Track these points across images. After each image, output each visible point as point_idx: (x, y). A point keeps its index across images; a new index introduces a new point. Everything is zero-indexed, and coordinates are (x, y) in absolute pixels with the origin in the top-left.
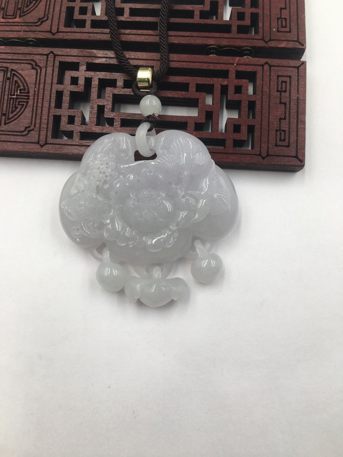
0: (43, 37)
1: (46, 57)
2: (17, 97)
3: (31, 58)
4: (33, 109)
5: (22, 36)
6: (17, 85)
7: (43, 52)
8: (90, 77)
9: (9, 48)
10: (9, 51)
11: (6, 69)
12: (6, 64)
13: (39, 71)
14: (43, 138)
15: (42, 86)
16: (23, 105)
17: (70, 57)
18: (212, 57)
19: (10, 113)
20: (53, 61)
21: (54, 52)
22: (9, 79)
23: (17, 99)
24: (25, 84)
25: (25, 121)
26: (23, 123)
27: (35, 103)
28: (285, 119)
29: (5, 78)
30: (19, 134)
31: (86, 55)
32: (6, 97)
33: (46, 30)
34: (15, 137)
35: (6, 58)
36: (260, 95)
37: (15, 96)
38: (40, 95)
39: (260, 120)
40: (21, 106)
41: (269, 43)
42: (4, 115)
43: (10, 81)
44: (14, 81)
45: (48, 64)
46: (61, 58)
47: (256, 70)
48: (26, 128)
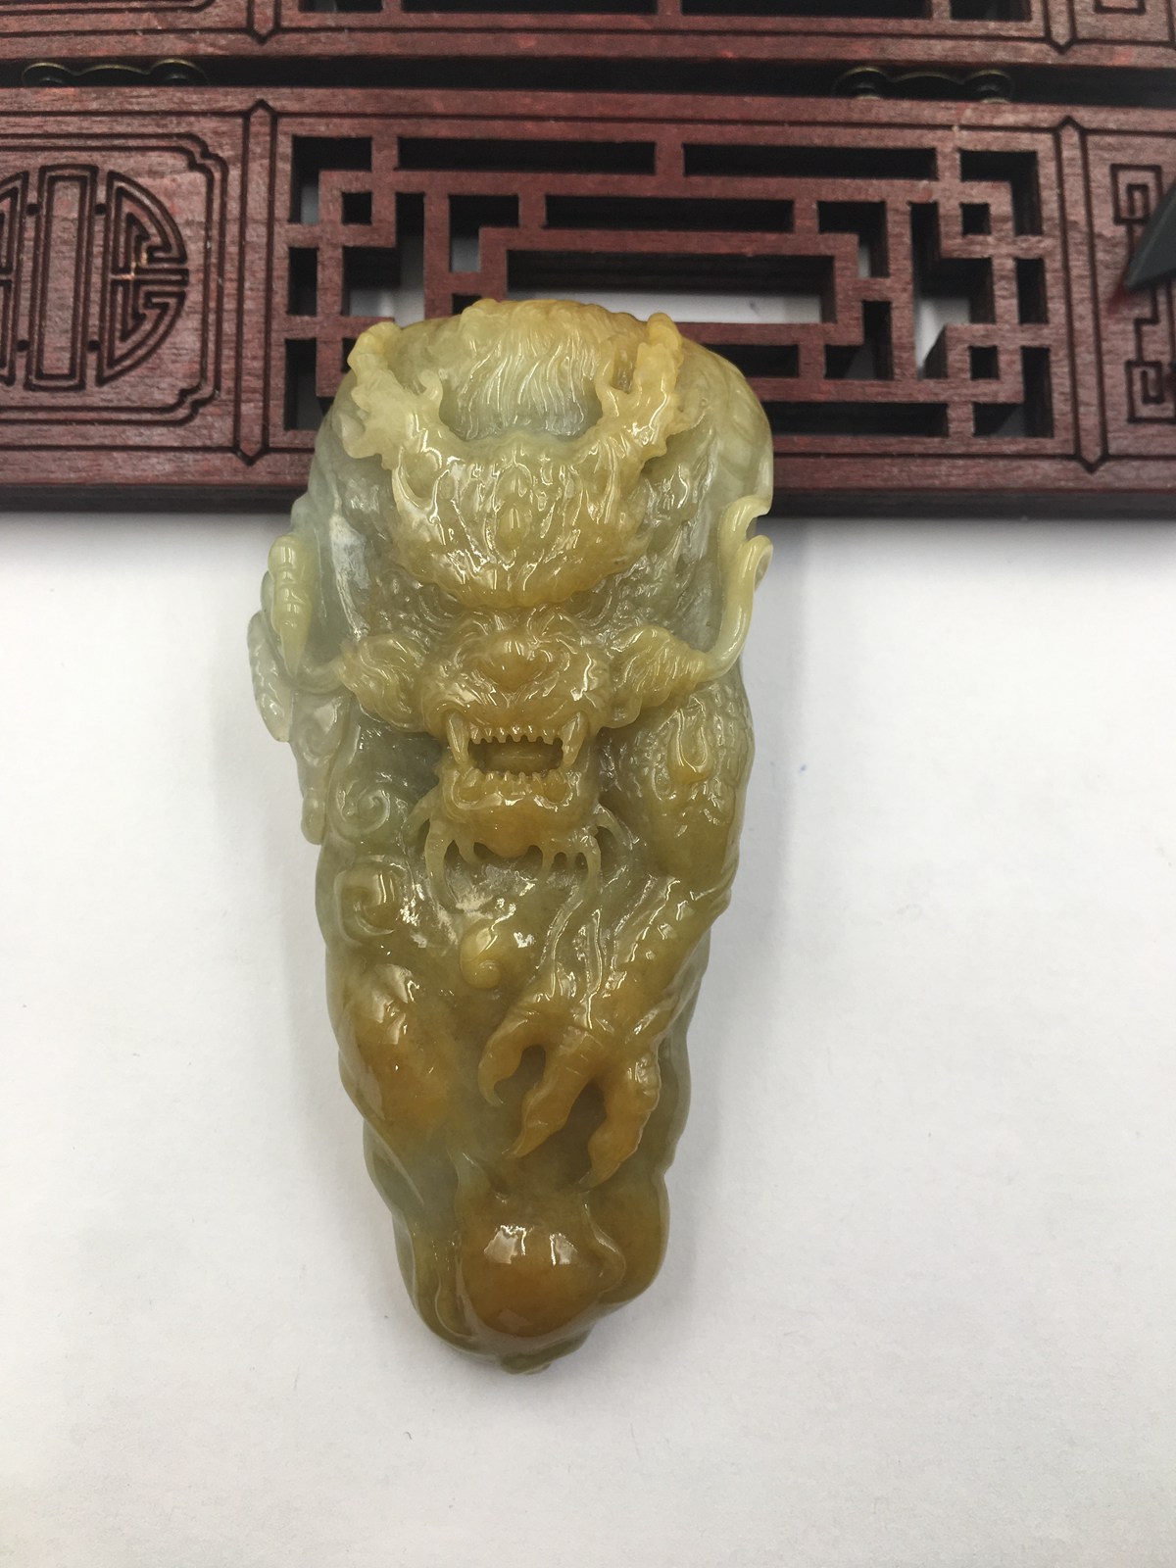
0: (220, 52)
1: (240, 121)
2: (141, 277)
3: (182, 130)
4: (204, 322)
5: (138, 52)
6: (135, 232)
7: (226, 104)
8: (412, 189)
9: (94, 95)
10: (94, 106)
11: (87, 174)
12: (89, 153)
13: (217, 176)
14: (252, 431)
15: (233, 230)
16: (164, 307)
17: (336, 120)
18: (865, 103)
19: (117, 343)
20: (268, 138)
21: (271, 103)
22: (101, 209)
23: (138, 283)
24: (168, 229)
25: (178, 365)
26: (171, 374)
27: (213, 294)
28: (1154, 320)
29: (87, 208)
30: (158, 417)
31: (393, 111)
32: (96, 279)
33: (229, 25)
34: (143, 430)
35: (84, 131)
36: (1054, 237)
37: (133, 274)
38: (228, 267)
39: (1063, 331)
40: (158, 311)
41: (1070, 53)
42: (94, 346)
43: (107, 220)
44: (123, 216)
45: (250, 146)
46: (302, 124)
47: (1031, 148)
48: (184, 393)
